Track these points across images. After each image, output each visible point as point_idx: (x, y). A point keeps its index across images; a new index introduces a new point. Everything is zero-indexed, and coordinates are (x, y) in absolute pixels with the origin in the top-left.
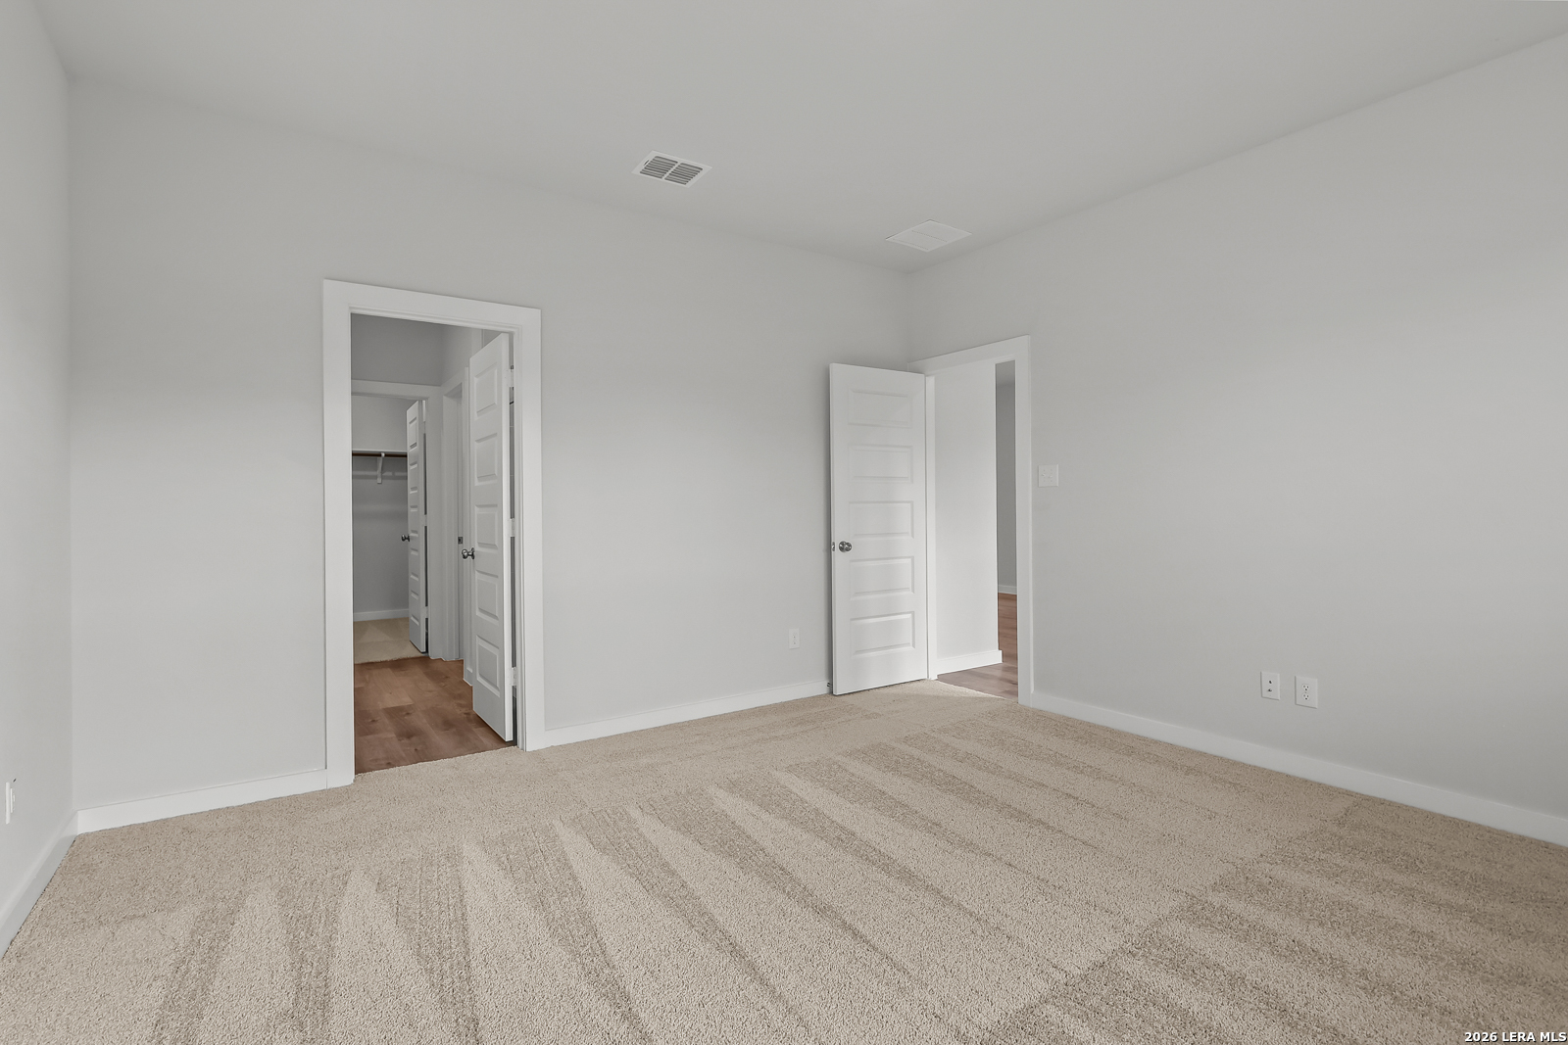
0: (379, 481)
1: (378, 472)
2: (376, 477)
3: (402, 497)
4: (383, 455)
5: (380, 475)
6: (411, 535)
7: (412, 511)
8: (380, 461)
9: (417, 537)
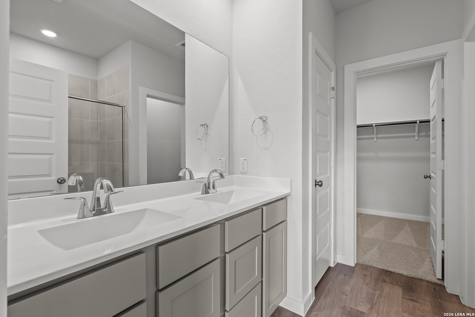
0: (416, 138)
1: (416, 134)
2: (414, 136)
3: (427, 148)
4: (418, 122)
5: (417, 135)
6: (432, 175)
7: (432, 156)
8: (417, 125)
9: (437, 177)
